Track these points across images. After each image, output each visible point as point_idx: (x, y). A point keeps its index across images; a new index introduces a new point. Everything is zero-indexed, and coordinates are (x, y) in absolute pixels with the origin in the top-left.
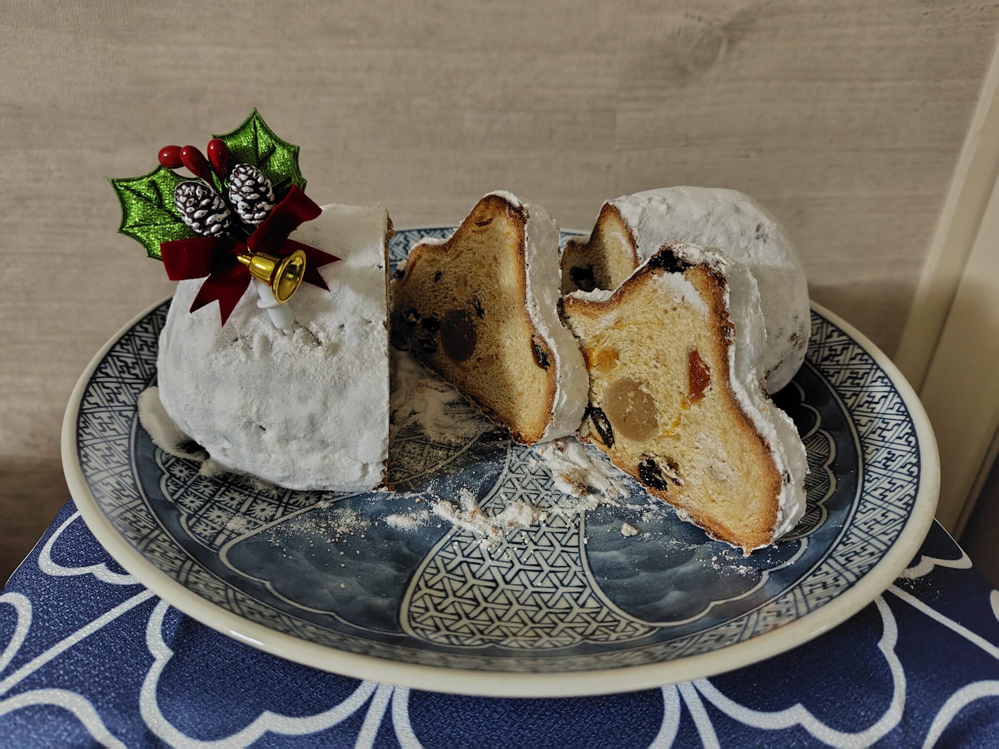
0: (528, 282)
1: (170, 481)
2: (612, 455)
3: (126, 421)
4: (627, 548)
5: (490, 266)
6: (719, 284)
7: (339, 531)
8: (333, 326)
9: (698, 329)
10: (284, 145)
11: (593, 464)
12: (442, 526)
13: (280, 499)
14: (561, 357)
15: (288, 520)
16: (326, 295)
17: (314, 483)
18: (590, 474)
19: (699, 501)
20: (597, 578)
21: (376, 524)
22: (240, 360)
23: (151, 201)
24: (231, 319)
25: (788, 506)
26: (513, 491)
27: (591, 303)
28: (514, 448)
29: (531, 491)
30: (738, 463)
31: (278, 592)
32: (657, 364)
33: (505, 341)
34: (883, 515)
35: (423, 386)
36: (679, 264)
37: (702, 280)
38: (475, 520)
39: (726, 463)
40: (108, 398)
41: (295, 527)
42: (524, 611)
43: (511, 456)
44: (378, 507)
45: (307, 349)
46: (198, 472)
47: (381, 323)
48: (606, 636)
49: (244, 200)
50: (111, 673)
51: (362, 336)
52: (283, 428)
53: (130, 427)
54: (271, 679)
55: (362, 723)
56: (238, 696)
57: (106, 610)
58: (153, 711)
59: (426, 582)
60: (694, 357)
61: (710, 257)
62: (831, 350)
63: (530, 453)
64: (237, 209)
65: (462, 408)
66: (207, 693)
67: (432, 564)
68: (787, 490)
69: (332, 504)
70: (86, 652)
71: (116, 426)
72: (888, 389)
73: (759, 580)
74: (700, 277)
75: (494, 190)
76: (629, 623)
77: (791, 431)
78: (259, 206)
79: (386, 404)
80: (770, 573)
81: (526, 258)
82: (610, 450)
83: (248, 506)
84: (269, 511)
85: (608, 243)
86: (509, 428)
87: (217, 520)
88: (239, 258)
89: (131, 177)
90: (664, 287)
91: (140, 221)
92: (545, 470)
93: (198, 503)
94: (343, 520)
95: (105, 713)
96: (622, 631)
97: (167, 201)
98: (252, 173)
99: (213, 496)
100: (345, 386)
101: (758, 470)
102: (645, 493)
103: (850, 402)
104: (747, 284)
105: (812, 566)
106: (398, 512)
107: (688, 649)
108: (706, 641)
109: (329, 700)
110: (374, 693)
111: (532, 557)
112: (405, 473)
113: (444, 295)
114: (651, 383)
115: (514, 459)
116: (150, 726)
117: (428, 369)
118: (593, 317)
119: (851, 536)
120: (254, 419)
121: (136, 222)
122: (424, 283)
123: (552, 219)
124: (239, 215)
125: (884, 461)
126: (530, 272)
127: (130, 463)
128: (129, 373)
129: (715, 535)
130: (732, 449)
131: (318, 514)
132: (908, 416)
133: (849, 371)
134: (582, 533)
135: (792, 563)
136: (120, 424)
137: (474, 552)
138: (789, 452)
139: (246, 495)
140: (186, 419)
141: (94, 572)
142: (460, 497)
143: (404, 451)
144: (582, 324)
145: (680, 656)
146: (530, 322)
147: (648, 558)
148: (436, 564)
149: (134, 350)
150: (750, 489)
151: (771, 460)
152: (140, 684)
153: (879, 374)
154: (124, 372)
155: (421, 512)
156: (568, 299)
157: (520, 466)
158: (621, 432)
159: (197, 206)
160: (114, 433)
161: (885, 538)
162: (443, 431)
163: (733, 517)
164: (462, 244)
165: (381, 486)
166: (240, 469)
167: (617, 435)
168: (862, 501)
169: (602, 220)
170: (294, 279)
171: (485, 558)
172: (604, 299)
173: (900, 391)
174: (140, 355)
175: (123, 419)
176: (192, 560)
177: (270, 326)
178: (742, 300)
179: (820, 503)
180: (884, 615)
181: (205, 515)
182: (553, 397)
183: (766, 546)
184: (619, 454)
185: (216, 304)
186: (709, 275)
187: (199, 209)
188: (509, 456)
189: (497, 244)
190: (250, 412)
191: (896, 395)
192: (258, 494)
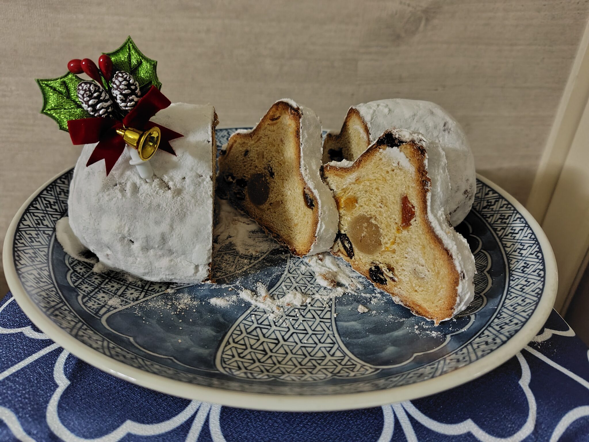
0: (302, 154)
1: (73, 274)
2: (353, 263)
3: (48, 237)
4: (361, 320)
5: (279, 145)
6: (421, 154)
7: (179, 307)
8: (178, 178)
9: (408, 183)
10: (147, 60)
11: (341, 269)
12: (245, 305)
13: (143, 287)
14: (322, 201)
15: (147, 300)
16: (174, 158)
17: (164, 277)
18: (338, 275)
19: (407, 291)
20: (342, 338)
21: (203, 303)
22: (118, 198)
23: (62, 94)
24: (113, 171)
25: (463, 293)
26: (291, 284)
27: (341, 168)
28: (292, 259)
29: (302, 285)
30: (432, 266)
31: (138, 344)
32: (381, 205)
33: (287, 192)
34: (523, 300)
35: (236, 220)
36: (396, 142)
37: (410, 152)
38: (266, 302)
39: (424, 267)
40: (36, 222)
41: (151, 304)
42: (296, 358)
43: (290, 264)
44: (205, 293)
45: (161, 191)
46: (92, 270)
47: (209, 177)
48: (347, 374)
49: (121, 94)
50: (29, 395)
51: (196, 184)
52: (144, 241)
53: (50, 240)
54: (132, 399)
55: (189, 428)
56: (110, 410)
57: (30, 355)
58: (55, 420)
59: (234, 340)
60: (405, 200)
61: (415, 137)
62: (488, 202)
63: (302, 262)
64: (117, 100)
65: (260, 234)
66: (90, 408)
67: (238, 329)
68: (463, 283)
69: (176, 291)
70: (14, 382)
71: (40, 240)
72: (524, 225)
73: (445, 340)
74: (409, 149)
75: (281, 98)
76: (362, 366)
77: (466, 246)
78: (130, 98)
79: (210, 227)
80: (451, 336)
81: (301, 140)
82: (351, 260)
83: (122, 291)
84: (136, 295)
85: (352, 133)
86: (289, 246)
87: (102, 299)
88: (118, 131)
89: (50, 78)
90: (386, 156)
91: (55, 106)
92: (311, 272)
93: (90, 288)
94: (182, 301)
95: (23, 420)
96: (358, 371)
97: (72, 95)
98: (127, 77)
99: (100, 285)
100: (185, 215)
101: (444, 271)
102: (373, 287)
103: (500, 233)
104: (438, 155)
105: (478, 332)
106: (217, 296)
107: (400, 381)
108: (411, 377)
109: (169, 414)
110: (198, 410)
111: (301, 325)
112: (223, 272)
113: (249, 165)
114: (377, 217)
115: (291, 265)
116: (52, 429)
117: (240, 211)
118: (342, 177)
119: (502, 313)
120: (126, 235)
121: (52, 107)
122: (238, 157)
123: (317, 116)
124: (118, 104)
125: (522, 268)
126: (303, 148)
127: (48, 263)
128: (51, 208)
129: (417, 312)
130: (428, 258)
131: (167, 297)
132: (537, 241)
133: (499, 215)
134: (333, 310)
135: (466, 330)
136: (43, 239)
137: (265, 321)
138: (464, 259)
139: (121, 285)
140: (84, 236)
141: (24, 331)
142: (257, 287)
143: (223, 260)
144: (335, 181)
145: (395, 386)
146: (303, 179)
147: (375, 326)
148: (240, 328)
149: (55, 194)
150: (439, 283)
151: (453, 264)
152: (47, 402)
153: (518, 216)
154: (48, 207)
155: (232, 296)
156: (327, 166)
157: (295, 270)
158: (358, 249)
159: (91, 97)
160: (39, 244)
161: (524, 314)
162: (248, 248)
163: (428, 301)
164: (261, 133)
165: (207, 280)
166: (117, 267)
167: (356, 250)
168: (509, 293)
169: (348, 119)
170: (153, 145)
171: (272, 325)
172: (349, 166)
173: (531, 226)
174: (59, 197)
175: (45, 236)
176: (82, 322)
177: (137, 177)
178: (436, 164)
179: (482, 294)
180: (522, 365)
181: (94, 296)
182: (316, 226)
183: (449, 319)
184: (357, 263)
185: (103, 162)
186: (415, 148)
187: (92, 99)
188: (288, 263)
189: (282, 131)
190: (124, 231)
191: (529, 229)
192: (129, 284)
